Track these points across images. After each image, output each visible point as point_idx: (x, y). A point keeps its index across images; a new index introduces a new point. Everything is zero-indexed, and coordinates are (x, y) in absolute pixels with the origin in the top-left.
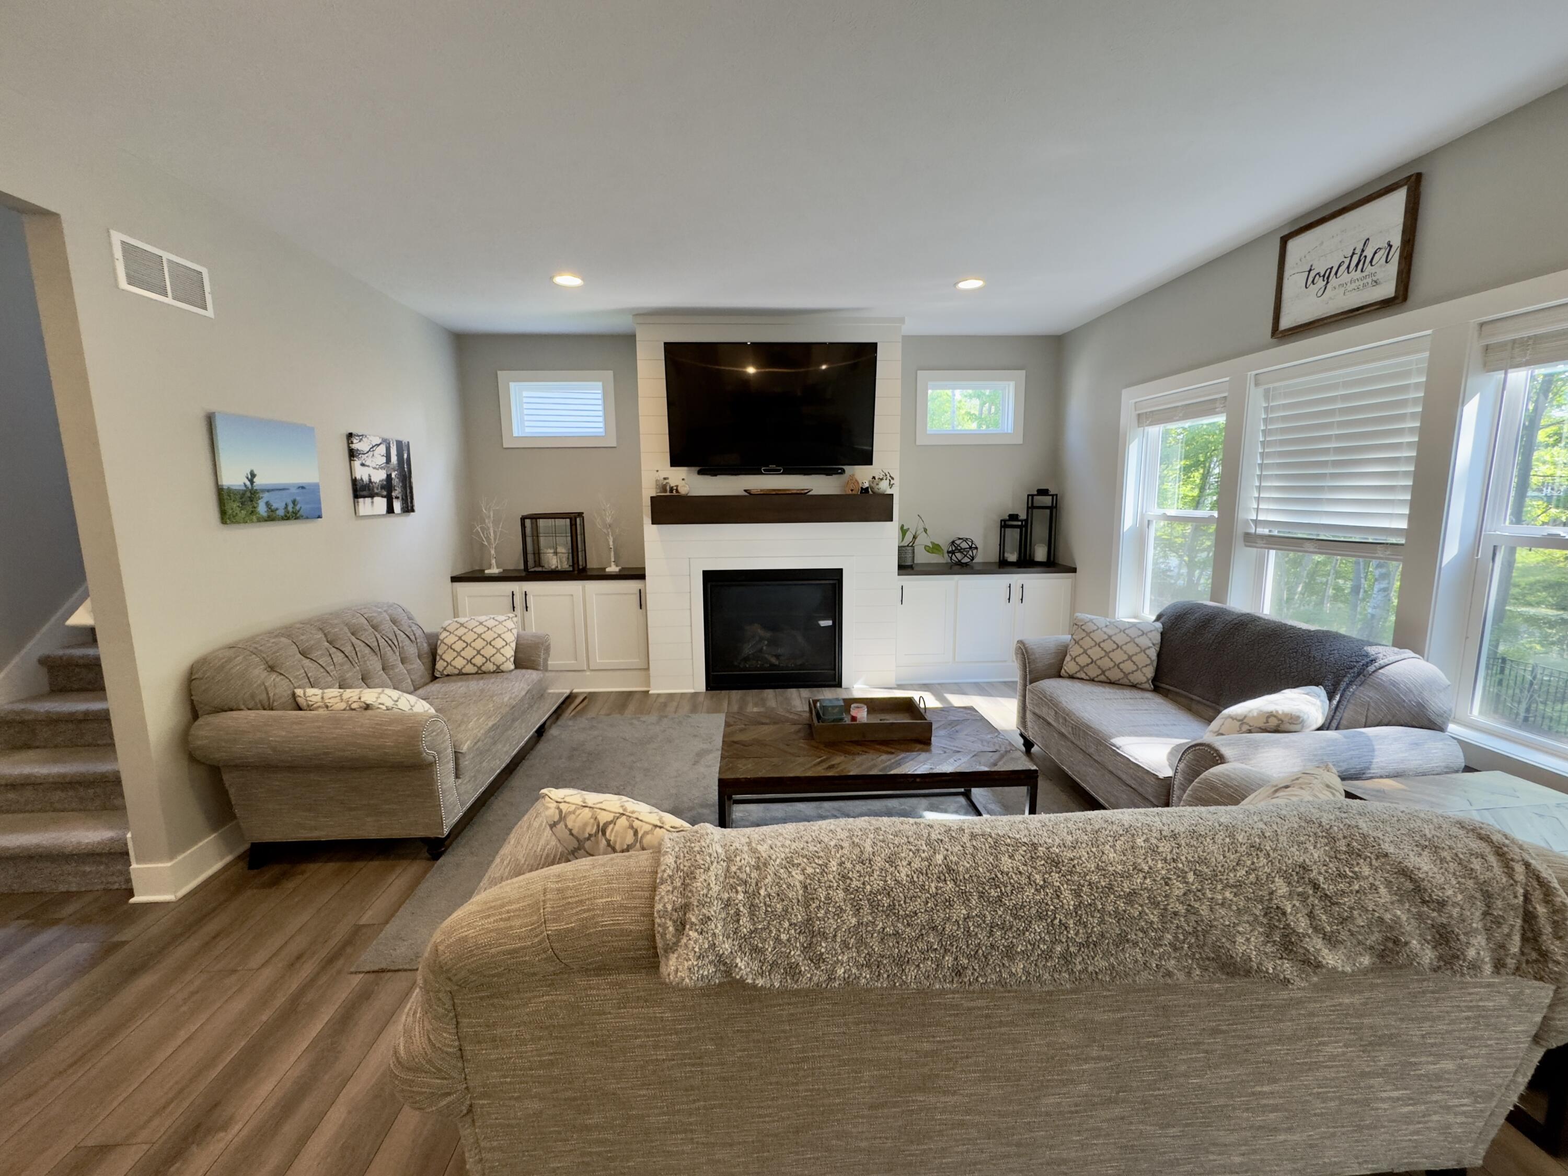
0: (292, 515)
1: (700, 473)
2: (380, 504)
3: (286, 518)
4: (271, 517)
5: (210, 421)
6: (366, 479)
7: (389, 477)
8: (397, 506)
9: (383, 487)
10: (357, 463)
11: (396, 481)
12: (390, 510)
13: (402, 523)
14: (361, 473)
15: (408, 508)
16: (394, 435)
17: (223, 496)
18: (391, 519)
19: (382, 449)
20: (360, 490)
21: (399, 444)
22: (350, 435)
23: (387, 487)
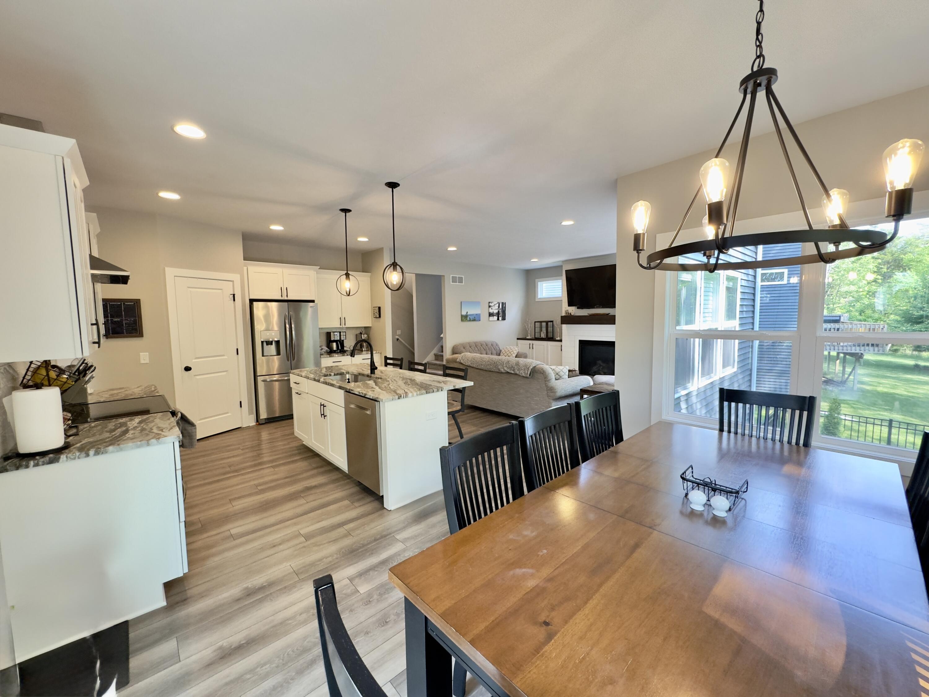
0: (474, 320)
1: (578, 308)
2: (496, 318)
3: (473, 321)
4: (470, 320)
5: (461, 303)
6: (492, 312)
7: (499, 311)
8: (500, 318)
9: (496, 314)
10: (490, 309)
11: (500, 312)
12: (498, 319)
13: (501, 322)
14: (491, 311)
15: (504, 319)
16: (501, 301)
17: (462, 316)
18: (498, 321)
19: (498, 305)
20: (491, 315)
21: (503, 303)
22: (489, 302)
23: (498, 314)
